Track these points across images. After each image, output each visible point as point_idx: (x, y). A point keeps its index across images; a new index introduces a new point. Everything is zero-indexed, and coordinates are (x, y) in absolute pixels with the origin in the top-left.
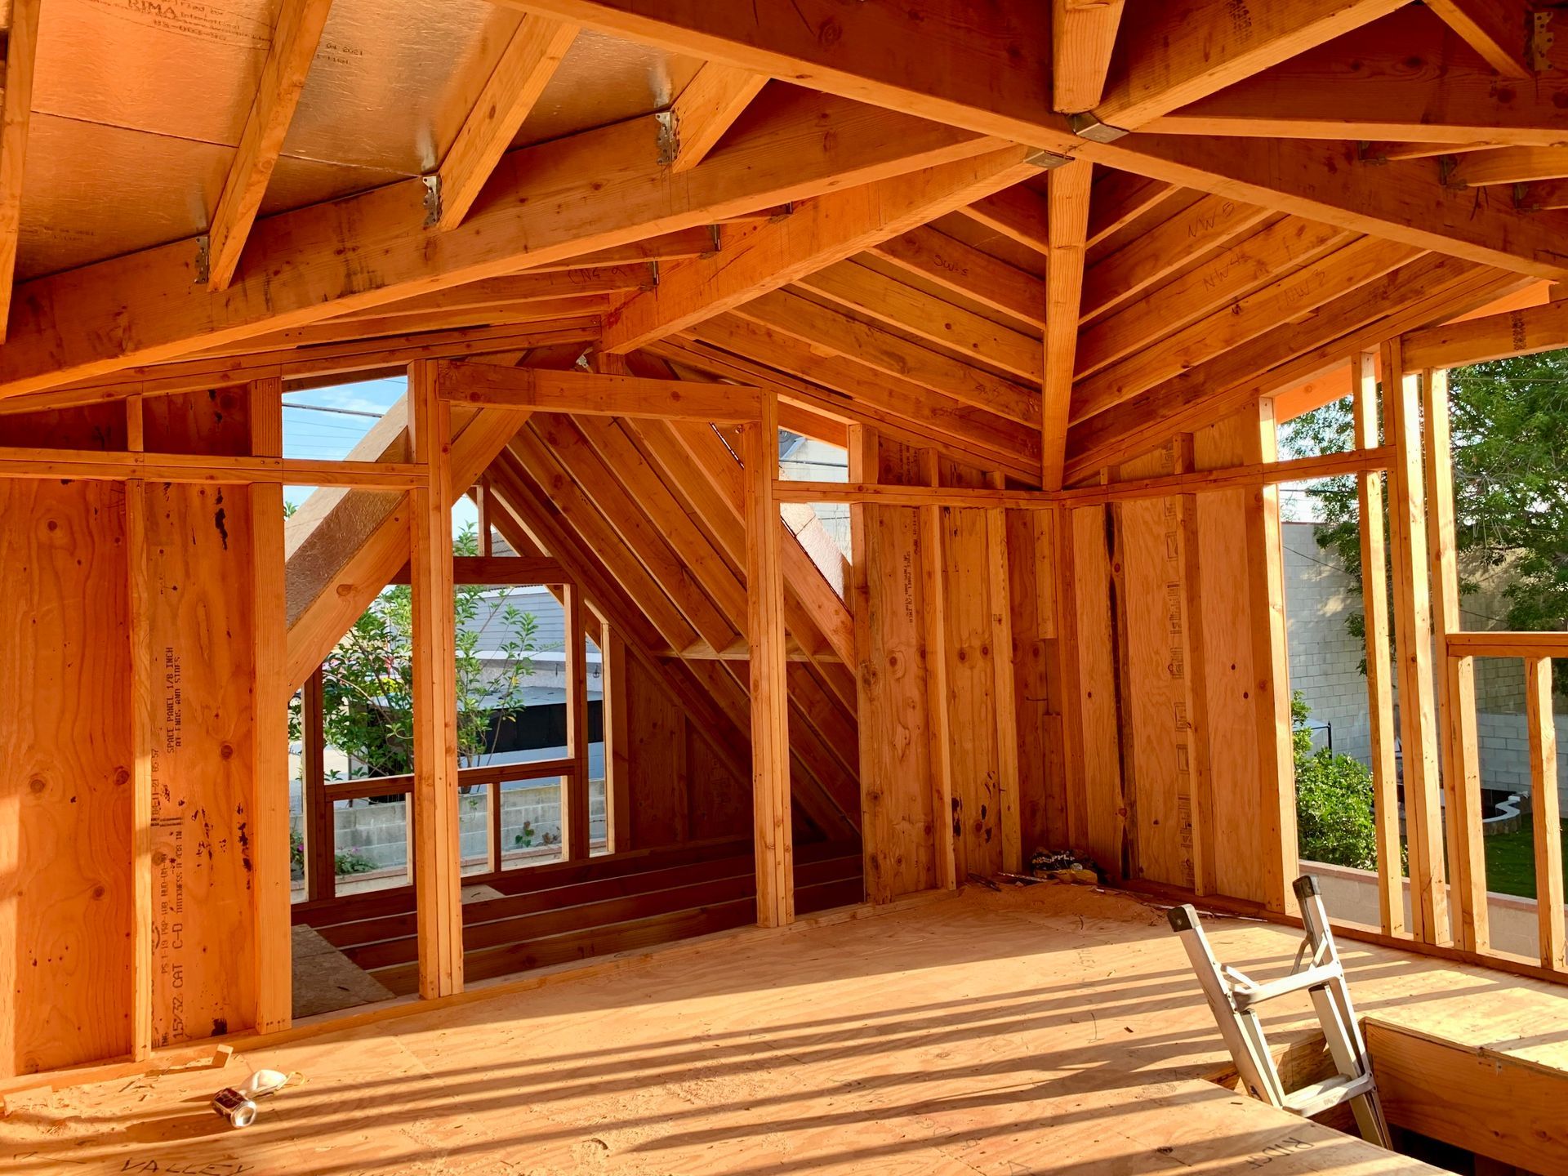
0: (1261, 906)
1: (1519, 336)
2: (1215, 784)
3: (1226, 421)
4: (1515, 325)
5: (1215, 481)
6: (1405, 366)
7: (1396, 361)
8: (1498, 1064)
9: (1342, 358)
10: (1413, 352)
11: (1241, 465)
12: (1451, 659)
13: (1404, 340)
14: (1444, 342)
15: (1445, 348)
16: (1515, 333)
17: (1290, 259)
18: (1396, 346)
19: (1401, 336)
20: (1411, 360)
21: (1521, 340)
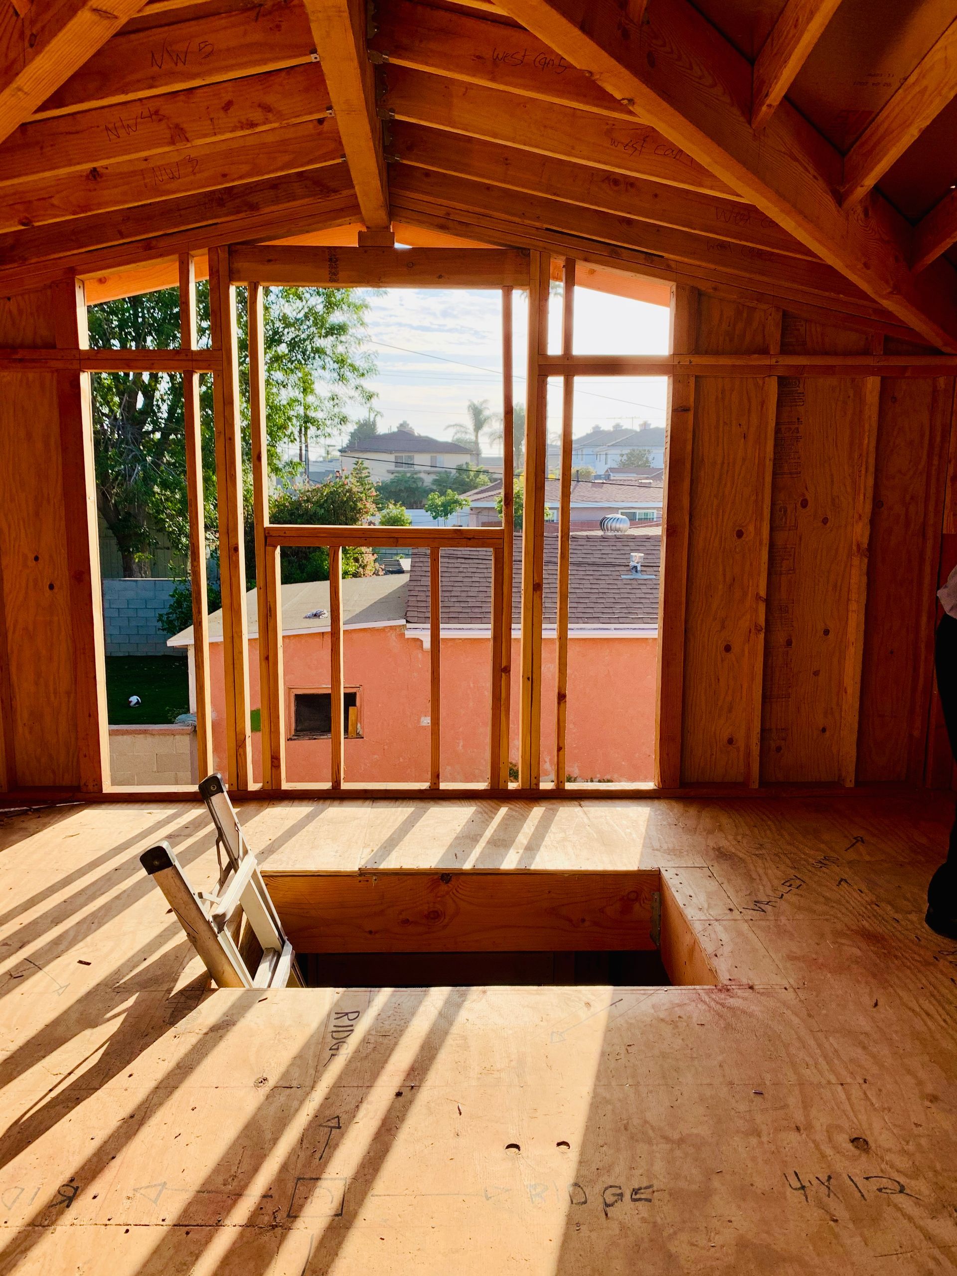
0: (78, 789)
1: (333, 270)
2: (14, 678)
3: (26, 297)
4: (330, 260)
5: (21, 361)
6: (233, 276)
7: (223, 270)
8: (374, 878)
9: (168, 255)
10: (240, 264)
11: (53, 346)
12: (269, 548)
13: (232, 250)
14: (269, 261)
15: (269, 267)
16: (331, 267)
17: (215, 134)
18: (223, 255)
19: (230, 246)
20: (239, 271)
21: (335, 274)
